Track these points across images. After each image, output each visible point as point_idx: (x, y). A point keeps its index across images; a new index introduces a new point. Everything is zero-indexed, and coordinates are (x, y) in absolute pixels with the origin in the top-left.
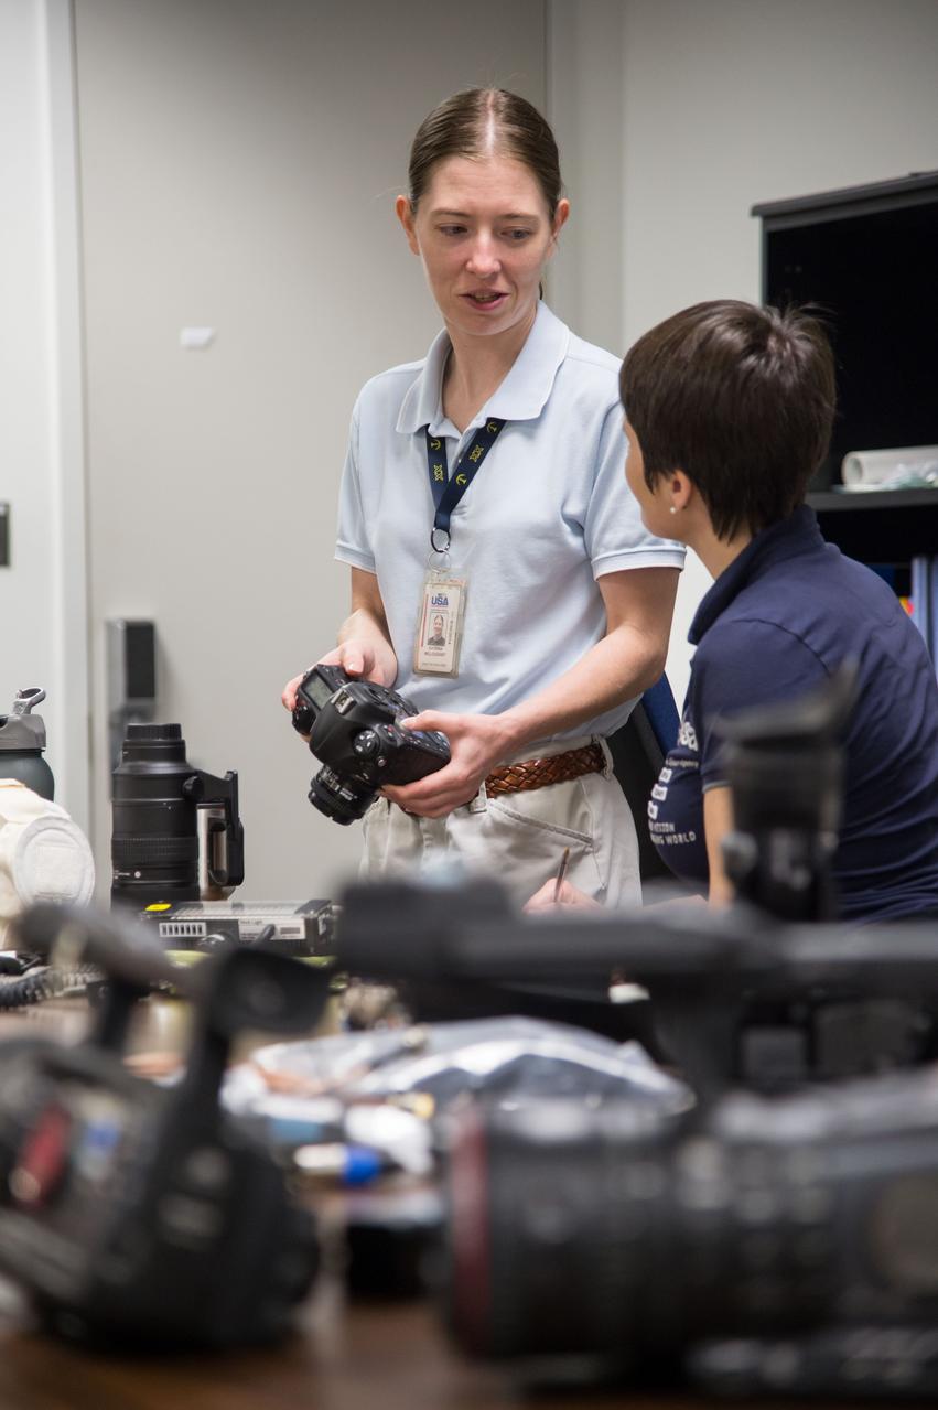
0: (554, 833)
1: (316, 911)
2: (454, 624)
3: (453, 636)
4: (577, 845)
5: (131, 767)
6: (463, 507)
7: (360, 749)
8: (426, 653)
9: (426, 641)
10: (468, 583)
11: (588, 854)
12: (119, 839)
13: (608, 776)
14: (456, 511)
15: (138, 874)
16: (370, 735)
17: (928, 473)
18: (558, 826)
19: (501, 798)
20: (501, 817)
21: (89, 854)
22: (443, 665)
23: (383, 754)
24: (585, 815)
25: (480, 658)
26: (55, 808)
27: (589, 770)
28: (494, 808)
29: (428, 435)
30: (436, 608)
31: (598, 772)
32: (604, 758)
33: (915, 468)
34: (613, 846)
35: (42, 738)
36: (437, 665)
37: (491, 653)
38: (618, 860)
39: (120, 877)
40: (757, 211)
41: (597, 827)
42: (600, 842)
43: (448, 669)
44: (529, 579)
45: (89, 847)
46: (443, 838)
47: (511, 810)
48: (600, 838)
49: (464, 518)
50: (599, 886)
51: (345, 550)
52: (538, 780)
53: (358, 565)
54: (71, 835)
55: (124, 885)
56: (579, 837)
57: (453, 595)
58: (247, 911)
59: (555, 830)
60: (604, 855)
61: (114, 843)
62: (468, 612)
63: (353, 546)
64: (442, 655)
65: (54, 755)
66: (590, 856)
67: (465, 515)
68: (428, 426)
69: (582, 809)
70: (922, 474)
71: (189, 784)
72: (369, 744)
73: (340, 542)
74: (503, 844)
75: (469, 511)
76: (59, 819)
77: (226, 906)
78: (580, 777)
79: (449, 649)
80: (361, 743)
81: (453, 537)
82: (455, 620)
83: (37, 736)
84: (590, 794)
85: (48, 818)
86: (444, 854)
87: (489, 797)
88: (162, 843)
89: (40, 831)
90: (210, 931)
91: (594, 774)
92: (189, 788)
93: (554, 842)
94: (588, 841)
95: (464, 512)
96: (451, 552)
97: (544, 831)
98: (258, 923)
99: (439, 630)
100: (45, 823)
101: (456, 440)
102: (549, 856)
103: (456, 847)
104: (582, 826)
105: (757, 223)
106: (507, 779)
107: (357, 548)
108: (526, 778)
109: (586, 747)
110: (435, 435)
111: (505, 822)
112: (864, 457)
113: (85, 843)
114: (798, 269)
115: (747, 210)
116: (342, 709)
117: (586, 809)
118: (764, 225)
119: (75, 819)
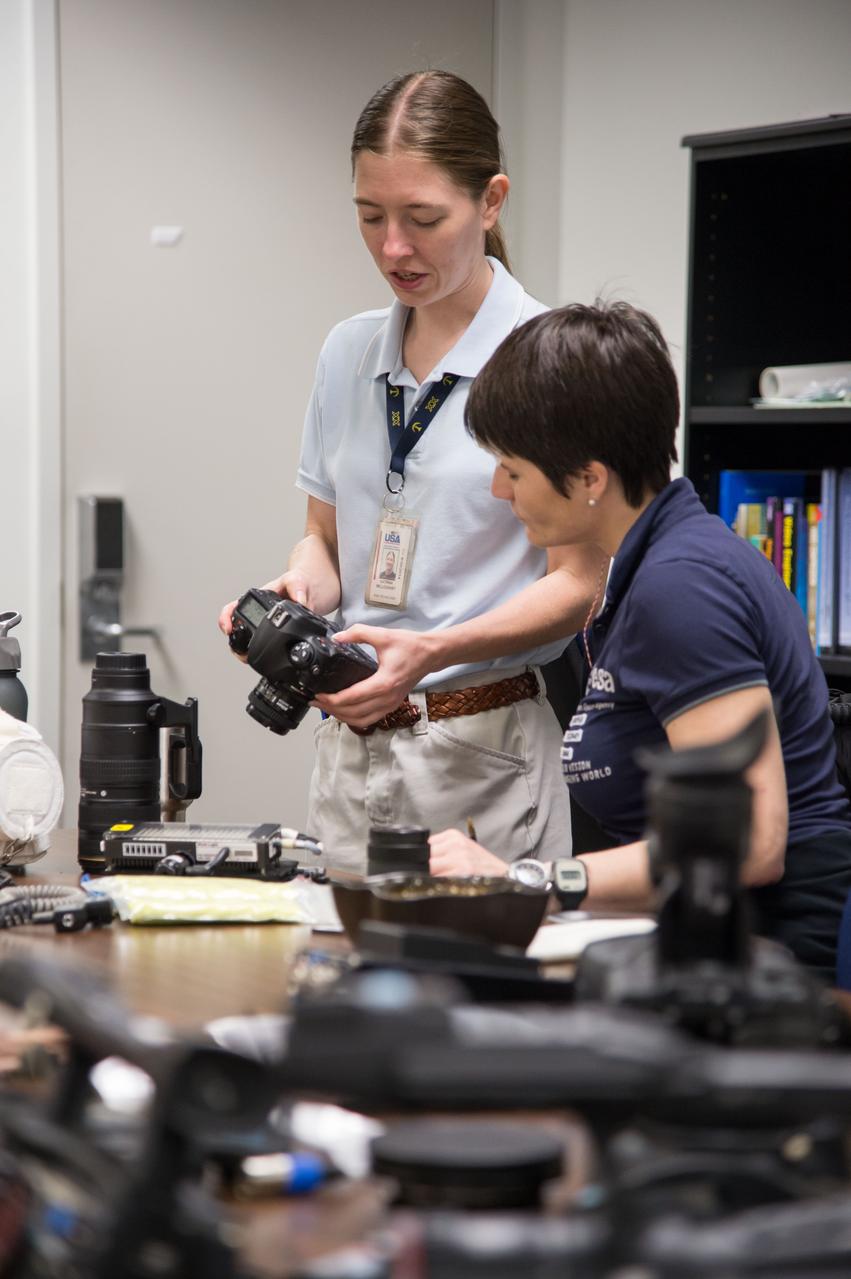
0: (489, 756)
1: (267, 836)
2: (405, 561)
3: (403, 571)
4: (511, 767)
5: (99, 694)
6: (418, 452)
7: (295, 659)
8: (378, 586)
9: (378, 575)
10: (419, 523)
11: (520, 775)
12: (86, 760)
13: (541, 702)
14: (409, 455)
15: (103, 793)
16: (305, 646)
17: (839, 389)
18: (492, 750)
19: (441, 722)
20: (440, 740)
21: (59, 774)
22: (393, 598)
23: (317, 663)
24: (518, 739)
25: (425, 595)
26: (28, 730)
27: (524, 696)
28: (434, 732)
29: (387, 382)
30: (389, 544)
31: (532, 698)
32: (538, 684)
33: (827, 384)
34: (544, 765)
35: (17, 659)
36: (386, 597)
37: (436, 591)
38: (549, 780)
39: (88, 795)
40: (687, 142)
41: (529, 751)
42: (532, 764)
43: (397, 602)
44: (474, 526)
45: (59, 767)
46: (387, 757)
47: (450, 734)
48: (532, 760)
49: (418, 464)
50: (531, 805)
51: (305, 480)
52: (475, 706)
53: (317, 495)
54: (42, 756)
55: (91, 803)
56: (512, 760)
57: (405, 534)
58: (204, 834)
59: (490, 753)
60: (535, 775)
61: (83, 764)
62: (417, 552)
63: (313, 476)
64: (392, 588)
65: (28, 675)
66: (523, 778)
67: (419, 460)
68: (387, 374)
69: (515, 733)
70: (833, 391)
71: (153, 710)
72: (304, 654)
73: (301, 471)
74: (442, 765)
75: (423, 457)
76: (32, 742)
77: (184, 828)
78: (514, 704)
79: (398, 583)
80: (296, 653)
81: (407, 479)
82: (405, 558)
83: (12, 658)
84: (524, 719)
85: (21, 741)
86: (387, 772)
87: (430, 720)
88: (126, 765)
89: (13, 753)
90: (169, 854)
91: (529, 700)
92: (152, 714)
93: (490, 765)
94: (521, 763)
95: (417, 458)
96: (405, 492)
97: (480, 755)
98: (214, 845)
99: (390, 566)
100: (20, 745)
101: (414, 390)
102: (484, 777)
103: (399, 767)
104: (515, 750)
105: (687, 152)
106: (447, 705)
107: (317, 480)
108: (464, 704)
109: (521, 675)
110: (393, 384)
111: (445, 744)
112: (780, 372)
113: (56, 764)
114: (724, 197)
115: (678, 141)
116: (277, 623)
117: (520, 733)
118: (694, 155)
119: (46, 740)
